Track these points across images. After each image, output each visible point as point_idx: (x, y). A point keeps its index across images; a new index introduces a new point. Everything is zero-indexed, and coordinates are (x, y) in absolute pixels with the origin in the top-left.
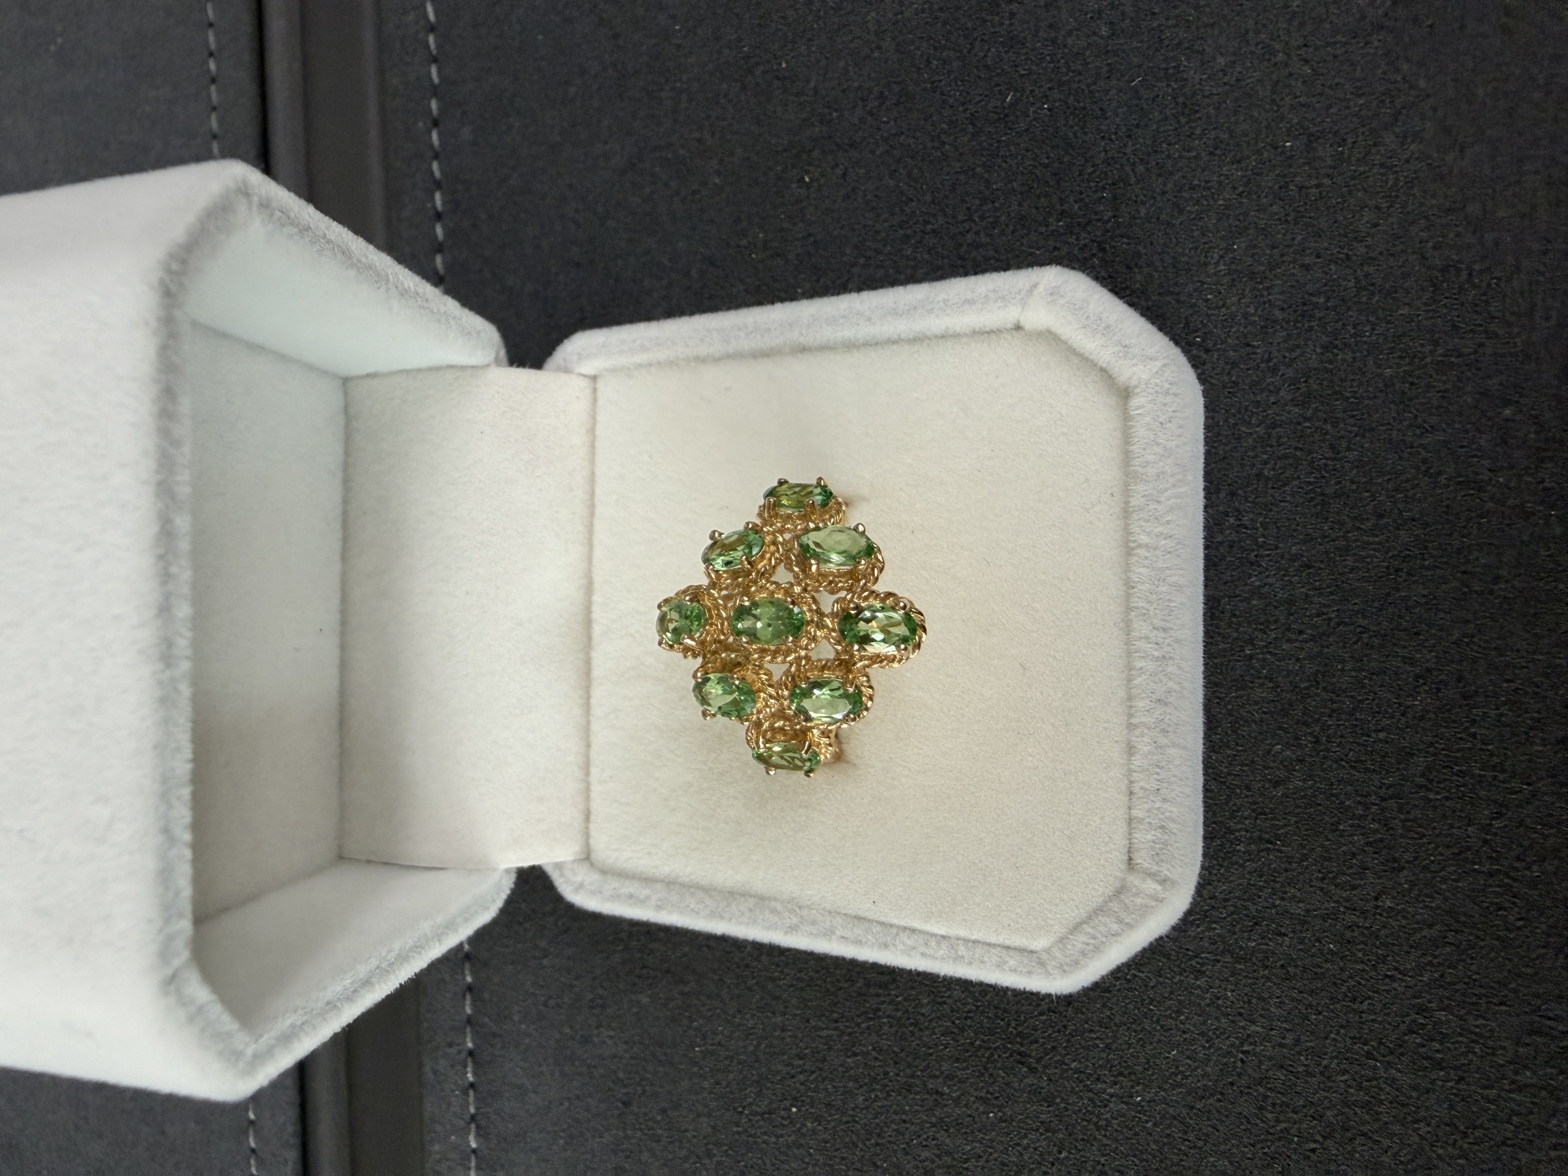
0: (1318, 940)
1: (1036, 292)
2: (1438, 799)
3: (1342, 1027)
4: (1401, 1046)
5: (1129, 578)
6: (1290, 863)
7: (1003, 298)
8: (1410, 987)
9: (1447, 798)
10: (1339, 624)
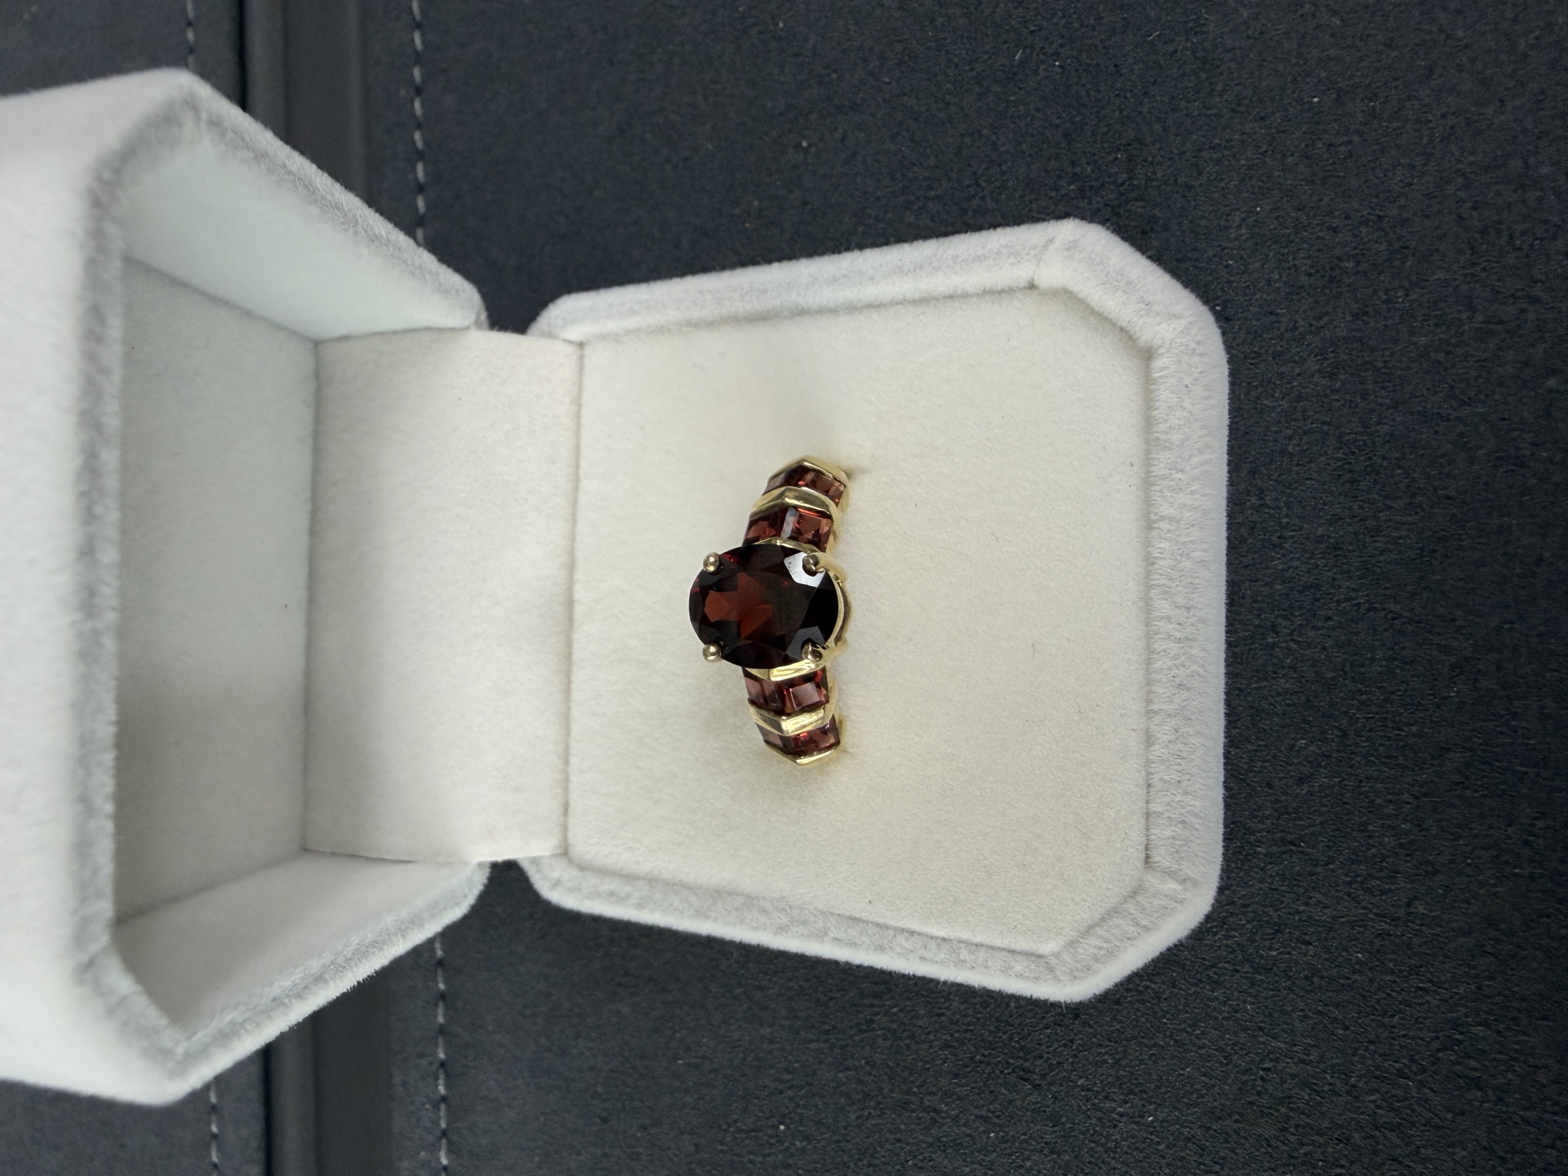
0: (1345, 949)
1: (1052, 247)
2: (1474, 798)
3: (1371, 1042)
4: (1434, 1064)
5: (1148, 553)
6: (1316, 865)
7: (1016, 254)
8: (1445, 1001)
9: (1485, 796)
10: (1369, 610)
